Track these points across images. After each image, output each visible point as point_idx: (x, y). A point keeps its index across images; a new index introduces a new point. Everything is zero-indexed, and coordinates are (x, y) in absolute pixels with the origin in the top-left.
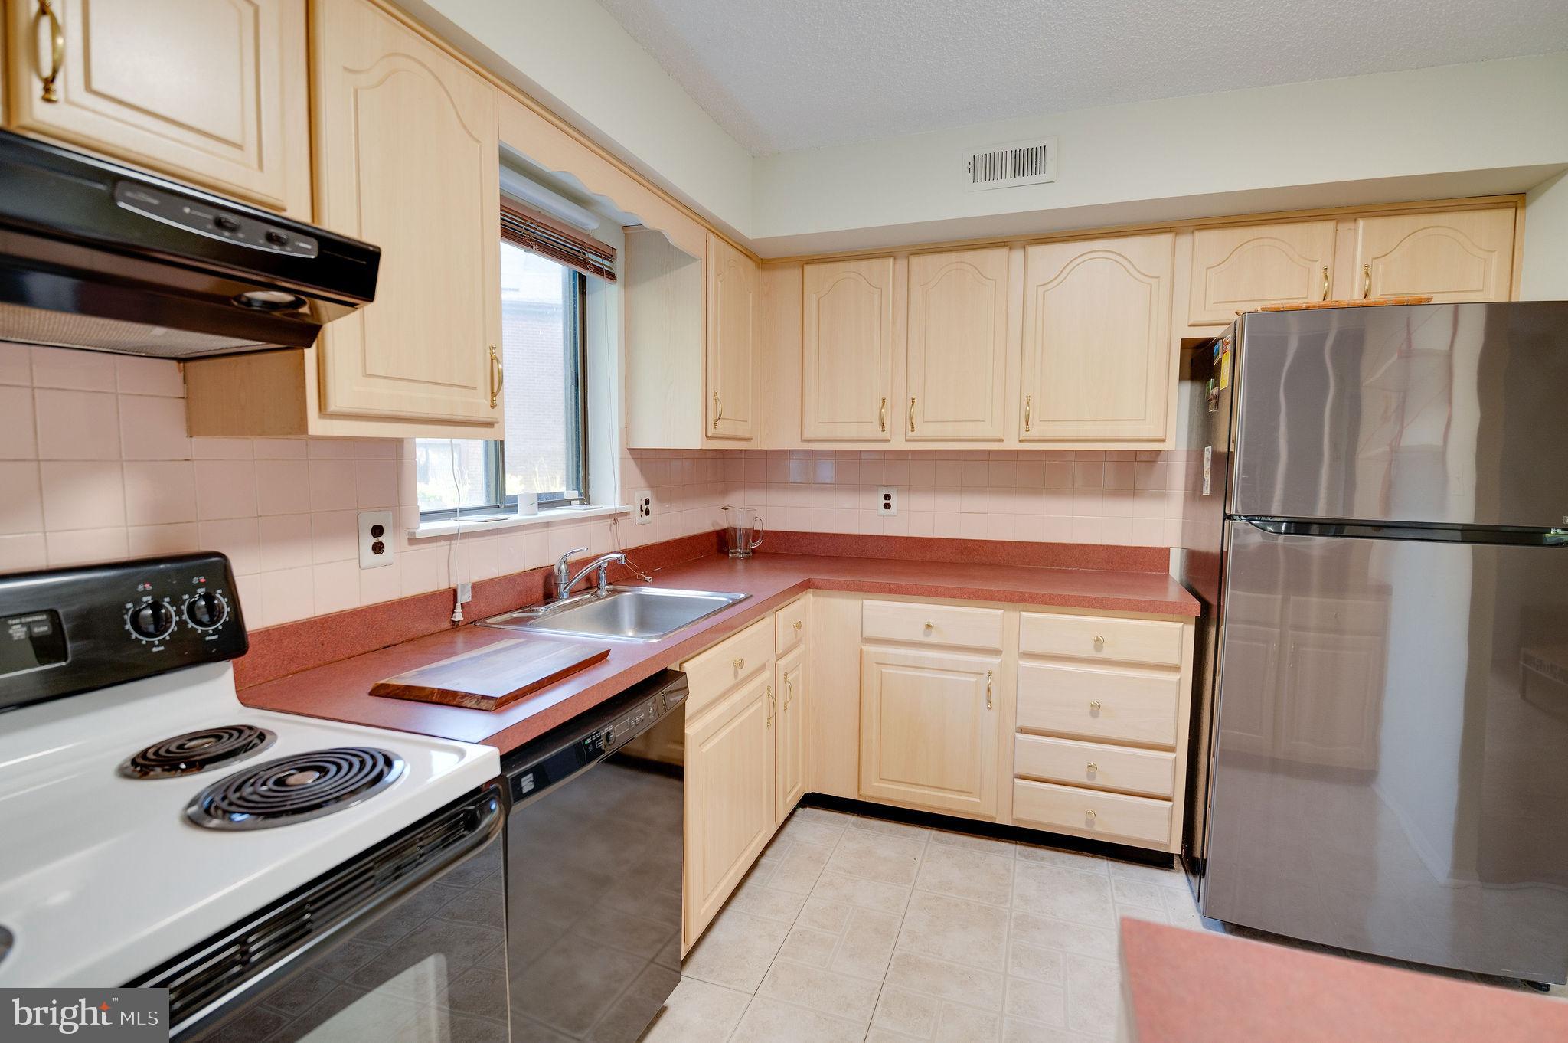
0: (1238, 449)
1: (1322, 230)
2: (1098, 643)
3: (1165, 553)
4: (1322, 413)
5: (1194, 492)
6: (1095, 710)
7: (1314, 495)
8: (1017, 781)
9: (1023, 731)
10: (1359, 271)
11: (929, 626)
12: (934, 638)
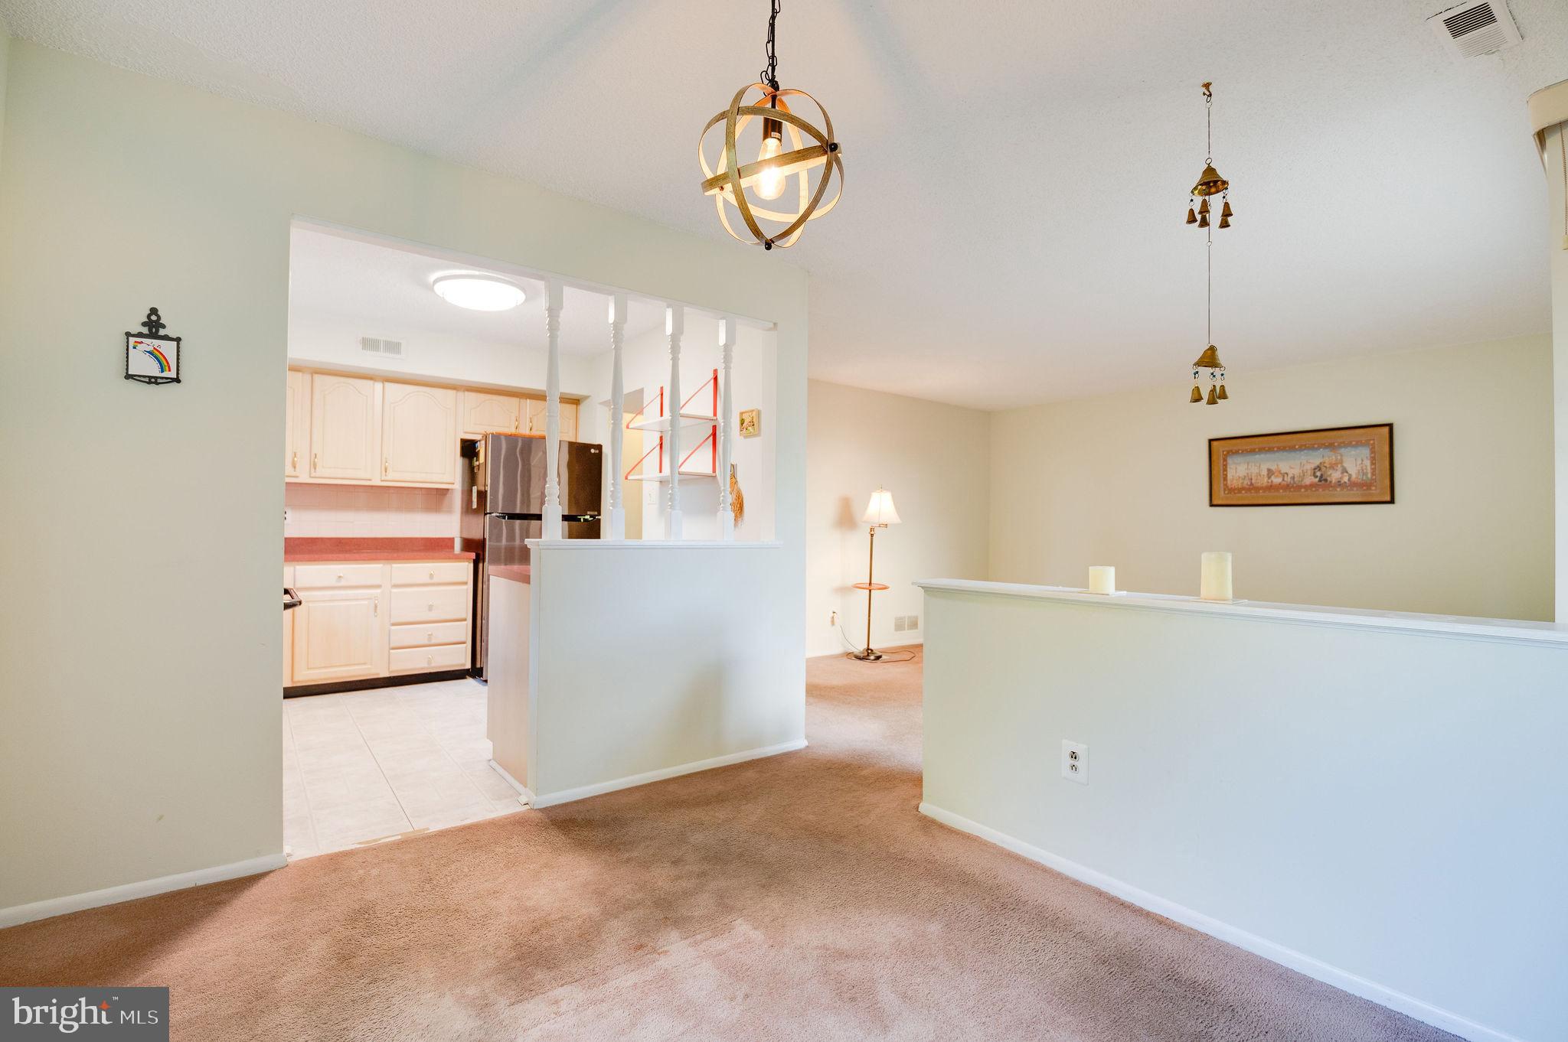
0: (488, 489)
1: (515, 401)
2: (431, 576)
3: (452, 540)
4: (517, 477)
5: (467, 509)
6: (430, 608)
7: (515, 504)
8: (392, 651)
9: (393, 625)
10: (528, 420)
11: (340, 577)
12: (343, 583)
